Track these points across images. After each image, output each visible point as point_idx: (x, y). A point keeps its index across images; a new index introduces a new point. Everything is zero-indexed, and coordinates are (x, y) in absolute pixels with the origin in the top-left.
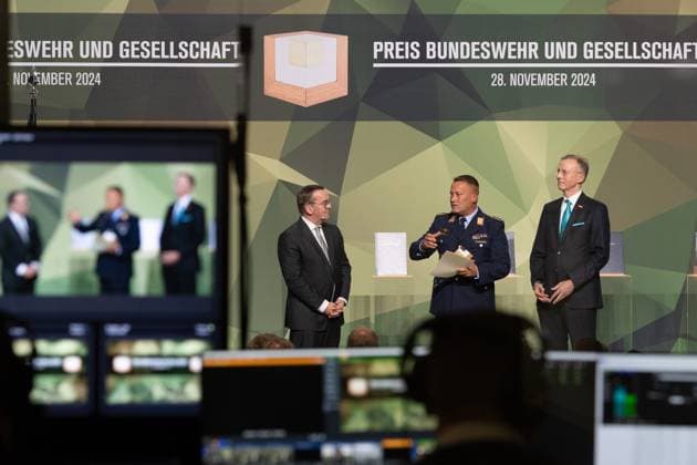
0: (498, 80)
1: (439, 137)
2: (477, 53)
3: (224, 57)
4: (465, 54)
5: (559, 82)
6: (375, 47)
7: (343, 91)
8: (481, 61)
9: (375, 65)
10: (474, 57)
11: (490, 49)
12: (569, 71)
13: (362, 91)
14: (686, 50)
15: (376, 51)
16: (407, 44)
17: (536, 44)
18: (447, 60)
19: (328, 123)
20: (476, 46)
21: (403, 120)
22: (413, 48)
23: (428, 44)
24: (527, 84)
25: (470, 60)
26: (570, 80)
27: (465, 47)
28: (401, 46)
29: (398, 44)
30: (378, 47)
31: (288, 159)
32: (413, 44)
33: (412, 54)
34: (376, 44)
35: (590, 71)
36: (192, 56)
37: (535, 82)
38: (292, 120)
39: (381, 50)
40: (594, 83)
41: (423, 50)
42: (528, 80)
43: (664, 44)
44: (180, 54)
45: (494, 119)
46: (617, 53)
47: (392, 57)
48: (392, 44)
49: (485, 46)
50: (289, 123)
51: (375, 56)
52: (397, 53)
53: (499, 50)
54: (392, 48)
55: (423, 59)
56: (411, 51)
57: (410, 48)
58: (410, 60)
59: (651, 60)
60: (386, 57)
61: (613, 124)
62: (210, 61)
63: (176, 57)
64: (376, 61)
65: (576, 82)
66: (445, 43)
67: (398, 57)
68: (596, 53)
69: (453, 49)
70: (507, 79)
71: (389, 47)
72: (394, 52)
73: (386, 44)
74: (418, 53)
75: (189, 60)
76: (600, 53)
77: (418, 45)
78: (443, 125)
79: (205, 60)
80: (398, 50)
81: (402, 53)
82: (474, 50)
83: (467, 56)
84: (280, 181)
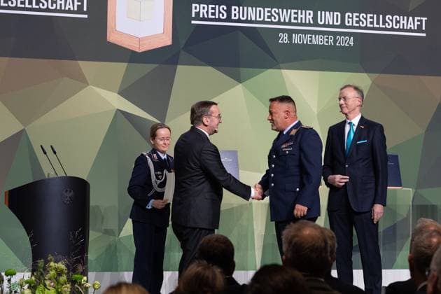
0: (284, 38)
1: (239, 80)
2: (269, 17)
3: (76, 9)
4: (260, 17)
5: (327, 42)
6: (193, 8)
7: (168, 41)
8: (272, 23)
9: (193, 22)
10: (266, 19)
11: (278, 14)
12: (335, 34)
13: (183, 42)
14: (416, 23)
15: (194, 11)
16: (217, 6)
17: (312, 12)
18: (246, 21)
19: (156, 65)
20: (268, 12)
21: (212, 66)
22: (221, 10)
23: (233, 8)
24: (305, 43)
25: (263, 22)
26: (335, 41)
27: (260, 11)
28: (212, 8)
29: (210, 6)
30: (196, 8)
31: (124, 93)
32: (222, 6)
33: (221, 15)
34: (194, 5)
35: (349, 34)
36: (50, 7)
37: (311, 41)
38: (129, 62)
39: (197, 10)
40: (352, 44)
41: (229, 12)
42: (306, 39)
43: (402, 17)
44: (41, 5)
45: (280, 69)
46: (368, 23)
47: (206, 16)
48: (206, 6)
49: (275, 11)
50: (126, 64)
51: (193, 16)
52: (210, 14)
53: (285, 15)
54: (206, 9)
55: (229, 19)
56: (220, 12)
57: (219, 11)
58: (219, 20)
59: (392, 29)
60: (201, 16)
61: (365, 75)
62: (65, 11)
63: (37, 7)
64: (194, 19)
65: (340, 43)
66: (245, 8)
67: (210, 16)
68: (354, 22)
69: (251, 12)
70: (290, 38)
71: (204, 8)
72: (207, 12)
73: (202, 6)
74: (225, 14)
75: (48, 10)
76: (357, 22)
77: (225, 8)
78: (243, 71)
79: (61, 11)
80: (210, 11)
81: (213, 14)
82: (267, 14)
83: (262, 19)
84: (118, 110)
